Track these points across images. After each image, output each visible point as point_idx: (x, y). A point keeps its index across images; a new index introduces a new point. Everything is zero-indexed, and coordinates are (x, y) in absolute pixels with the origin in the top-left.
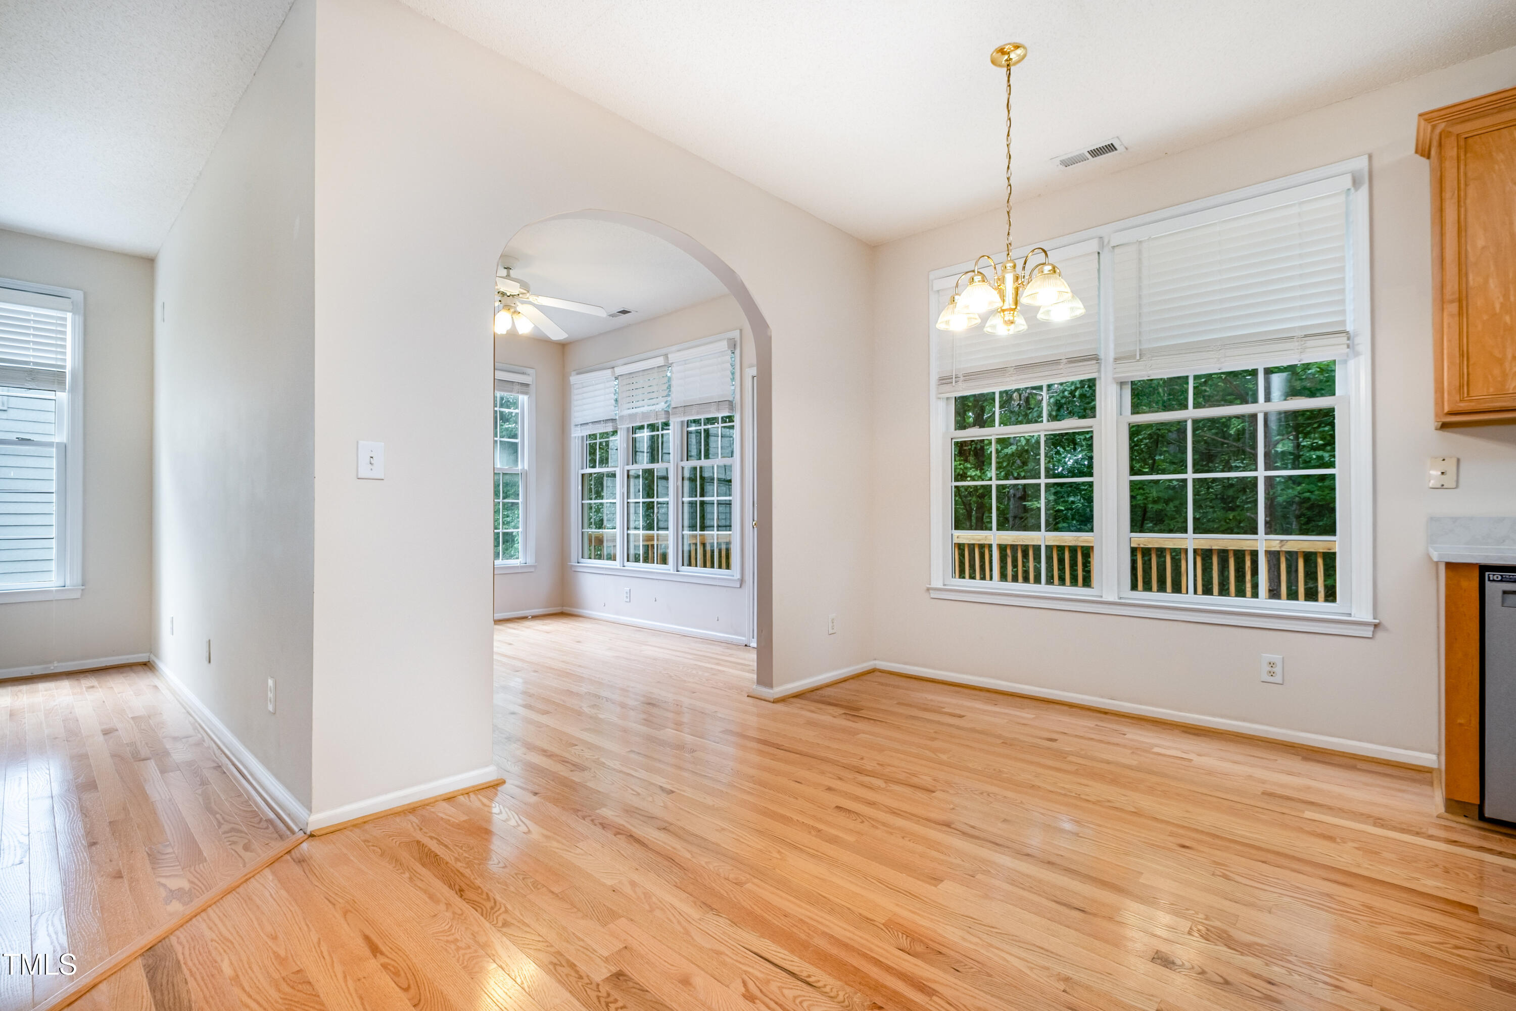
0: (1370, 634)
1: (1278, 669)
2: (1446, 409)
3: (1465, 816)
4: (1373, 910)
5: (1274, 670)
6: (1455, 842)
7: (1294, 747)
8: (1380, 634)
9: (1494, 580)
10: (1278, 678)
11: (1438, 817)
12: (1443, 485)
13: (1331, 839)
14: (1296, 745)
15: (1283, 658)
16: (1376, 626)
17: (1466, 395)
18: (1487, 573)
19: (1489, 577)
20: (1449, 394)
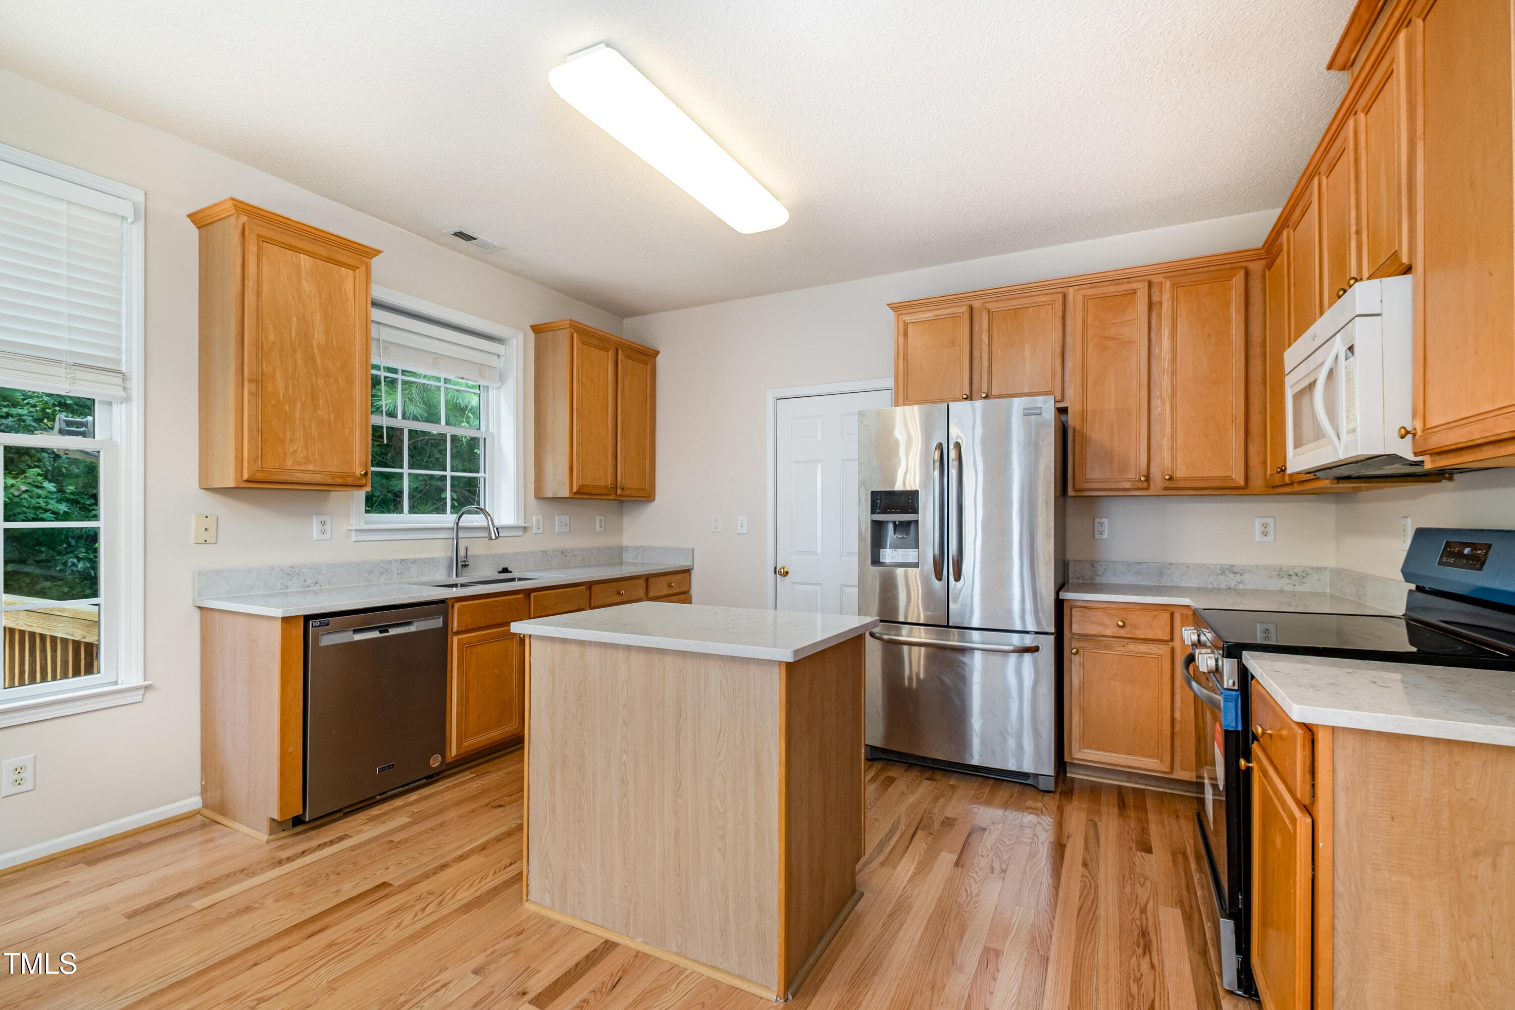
0: (139, 698)
1: (28, 774)
2: (246, 477)
3: (283, 830)
4: (364, 929)
5: (21, 775)
6: (304, 852)
7: (54, 859)
8: (150, 695)
9: (315, 626)
10: (28, 785)
11: (268, 842)
12: (206, 541)
13: (247, 909)
14: (56, 856)
15: (35, 756)
16: (147, 688)
17: (260, 466)
18: (311, 622)
19: (312, 624)
20: (249, 462)
